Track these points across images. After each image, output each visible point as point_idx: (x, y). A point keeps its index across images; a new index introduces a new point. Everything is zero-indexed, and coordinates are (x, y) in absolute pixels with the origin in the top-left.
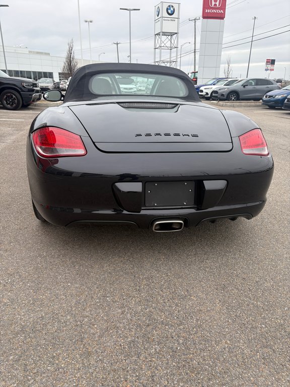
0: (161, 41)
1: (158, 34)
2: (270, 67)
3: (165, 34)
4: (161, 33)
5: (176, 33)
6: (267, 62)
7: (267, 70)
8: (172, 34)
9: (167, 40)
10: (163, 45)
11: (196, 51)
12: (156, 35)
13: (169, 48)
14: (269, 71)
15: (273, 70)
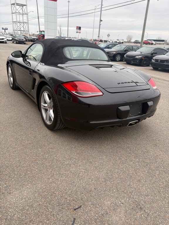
0: (16, 9)
1: (13, 4)
2: (78, 31)
3: (18, 4)
4: (15, 4)
5: (26, 5)
6: (77, 28)
7: (77, 32)
8: (23, 5)
9: (20, 9)
10: (17, 11)
11: (39, 17)
12: (12, 4)
13: (22, 14)
14: (78, 33)
15: (80, 33)
